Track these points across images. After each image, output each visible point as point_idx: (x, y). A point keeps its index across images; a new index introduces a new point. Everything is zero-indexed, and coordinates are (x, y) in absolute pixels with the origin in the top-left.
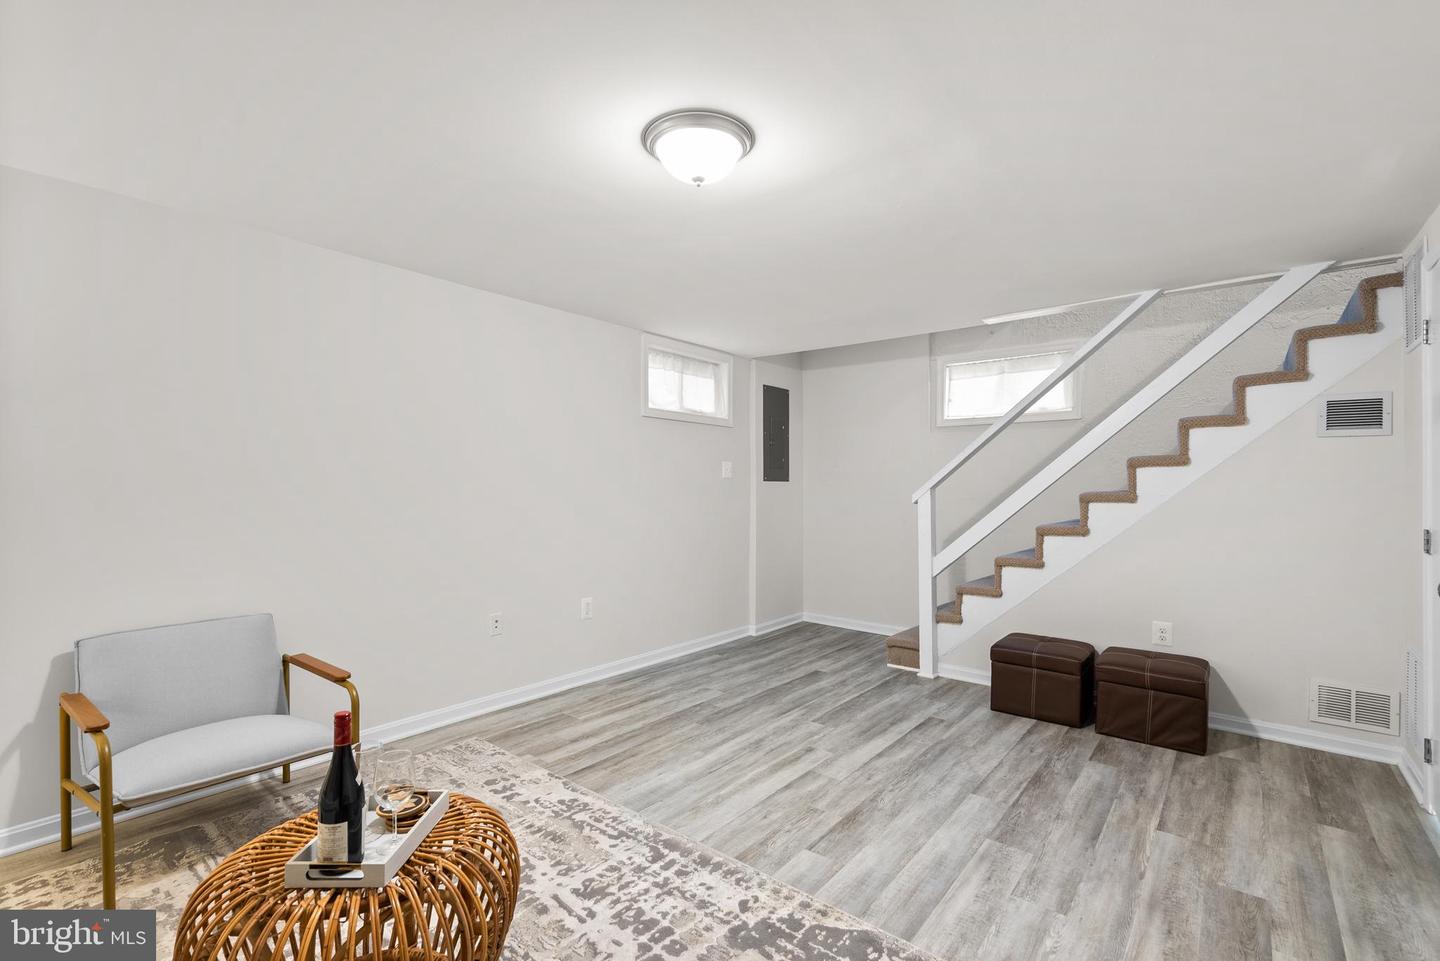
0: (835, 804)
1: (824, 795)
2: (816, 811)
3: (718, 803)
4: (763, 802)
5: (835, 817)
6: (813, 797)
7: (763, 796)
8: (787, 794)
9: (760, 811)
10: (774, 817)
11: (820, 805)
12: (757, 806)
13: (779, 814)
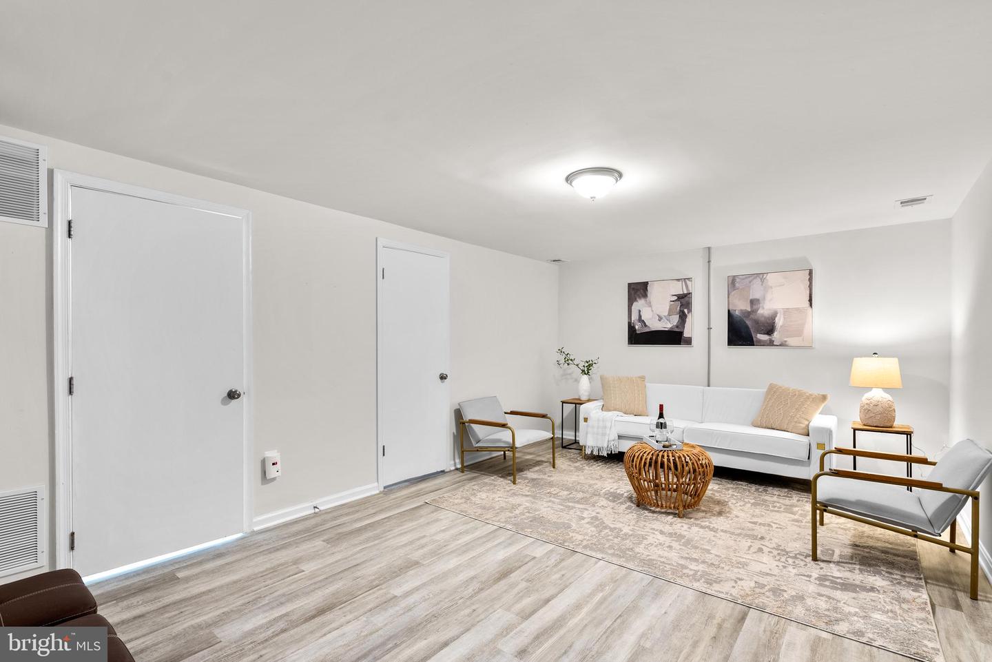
0: (512, 586)
1: (519, 593)
2: (528, 581)
3: (601, 585)
4: (567, 587)
5: (514, 577)
6: (527, 592)
7: (568, 591)
8: (547, 595)
9: (568, 579)
10: (557, 576)
11: (523, 585)
12: (570, 584)
13: (554, 577)
